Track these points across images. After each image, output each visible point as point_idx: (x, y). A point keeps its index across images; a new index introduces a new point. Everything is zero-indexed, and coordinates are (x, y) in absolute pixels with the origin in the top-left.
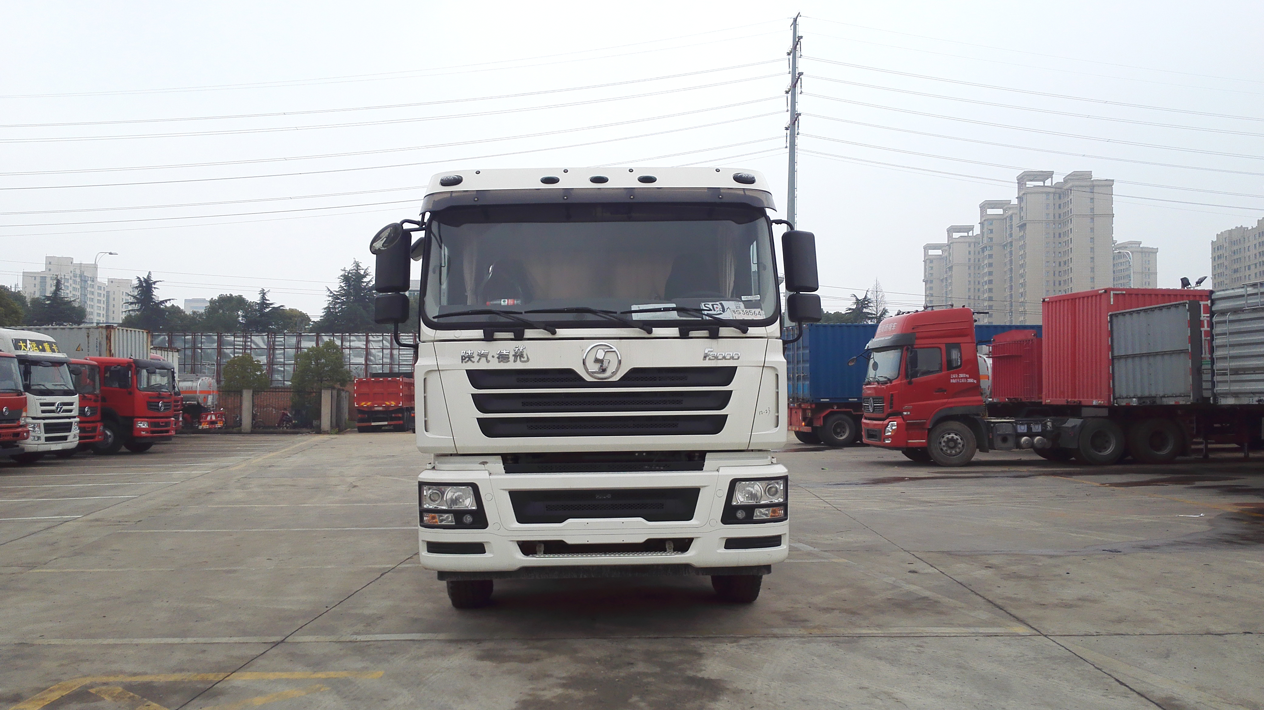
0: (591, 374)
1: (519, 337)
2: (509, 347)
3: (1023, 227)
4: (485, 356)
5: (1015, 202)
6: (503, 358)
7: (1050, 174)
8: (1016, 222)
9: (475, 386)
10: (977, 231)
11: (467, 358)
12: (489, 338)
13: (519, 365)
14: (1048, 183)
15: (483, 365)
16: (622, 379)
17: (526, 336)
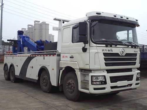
0: (121, 54)
1: (111, 46)
2: (110, 48)
3: (35, 30)
4: (106, 50)
5: (33, 25)
6: (109, 51)
7: (39, 22)
8: (34, 29)
9: (105, 56)
10: (27, 29)
11: (103, 50)
12: (107, 46)
13: (111, 52)
14: (39, 23)
15: (106, 52)
16: (125, 55)
17: (112, 46)
